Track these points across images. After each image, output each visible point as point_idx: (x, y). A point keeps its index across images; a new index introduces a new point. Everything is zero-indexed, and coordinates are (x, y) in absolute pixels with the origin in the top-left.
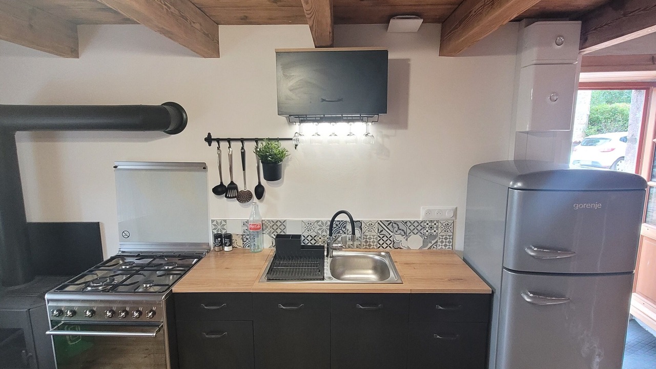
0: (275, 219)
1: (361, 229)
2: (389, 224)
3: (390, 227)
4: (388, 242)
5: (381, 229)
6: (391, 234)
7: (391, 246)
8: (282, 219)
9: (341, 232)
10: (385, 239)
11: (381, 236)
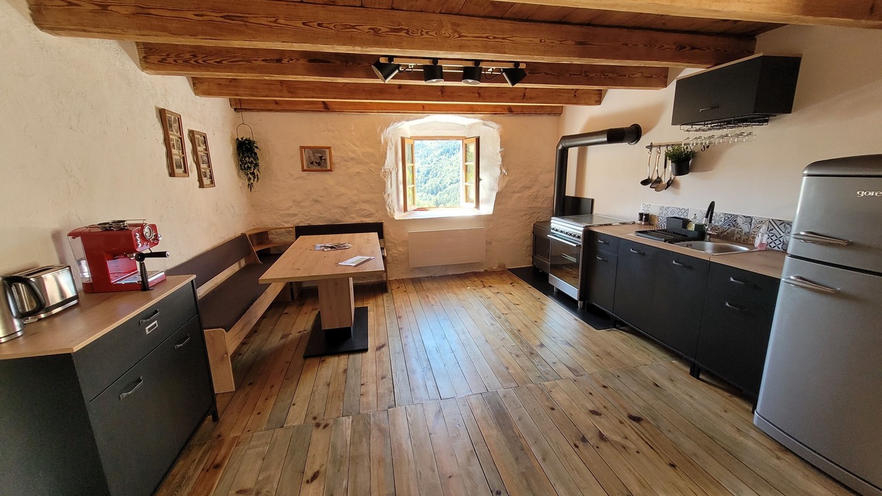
0: (681, 207)
1: (751, 225)
2: (781, 224)
3: (782, 227)
4: (777, 242)
5: (771, 227)
6: (782, 234)
7: (780, 246)
8: (686, 208)
9: (731, 225)
10: (774, 238)
11: (771, 235)
